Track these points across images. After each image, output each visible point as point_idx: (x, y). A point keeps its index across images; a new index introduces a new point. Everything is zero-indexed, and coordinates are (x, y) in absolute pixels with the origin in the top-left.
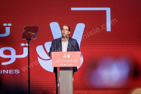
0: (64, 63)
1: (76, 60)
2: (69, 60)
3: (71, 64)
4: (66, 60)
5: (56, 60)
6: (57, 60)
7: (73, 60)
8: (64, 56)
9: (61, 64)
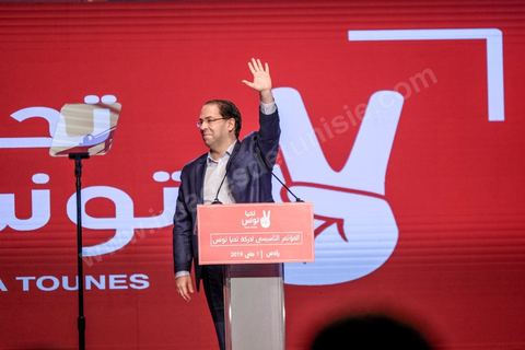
0: (246, 250)
1: (294, 235)
2: (269, 236)
3: (277, 254)
4: (257, 237)
5: (215, 238)
6: (219, 237)
7: (282, 236)
8: (247, 222)
9: (234, 254)
